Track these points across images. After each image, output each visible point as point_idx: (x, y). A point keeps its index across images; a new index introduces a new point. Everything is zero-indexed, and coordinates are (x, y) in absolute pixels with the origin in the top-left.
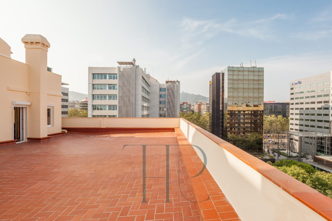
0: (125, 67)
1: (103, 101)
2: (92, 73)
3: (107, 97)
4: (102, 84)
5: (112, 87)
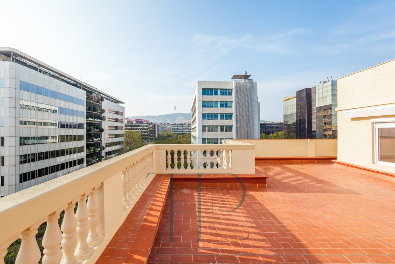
0: (240, 82)
1: (214, 121)
2: (202, 89)
3: (219, 116)
4: (213, 101)
5: (224, 104)
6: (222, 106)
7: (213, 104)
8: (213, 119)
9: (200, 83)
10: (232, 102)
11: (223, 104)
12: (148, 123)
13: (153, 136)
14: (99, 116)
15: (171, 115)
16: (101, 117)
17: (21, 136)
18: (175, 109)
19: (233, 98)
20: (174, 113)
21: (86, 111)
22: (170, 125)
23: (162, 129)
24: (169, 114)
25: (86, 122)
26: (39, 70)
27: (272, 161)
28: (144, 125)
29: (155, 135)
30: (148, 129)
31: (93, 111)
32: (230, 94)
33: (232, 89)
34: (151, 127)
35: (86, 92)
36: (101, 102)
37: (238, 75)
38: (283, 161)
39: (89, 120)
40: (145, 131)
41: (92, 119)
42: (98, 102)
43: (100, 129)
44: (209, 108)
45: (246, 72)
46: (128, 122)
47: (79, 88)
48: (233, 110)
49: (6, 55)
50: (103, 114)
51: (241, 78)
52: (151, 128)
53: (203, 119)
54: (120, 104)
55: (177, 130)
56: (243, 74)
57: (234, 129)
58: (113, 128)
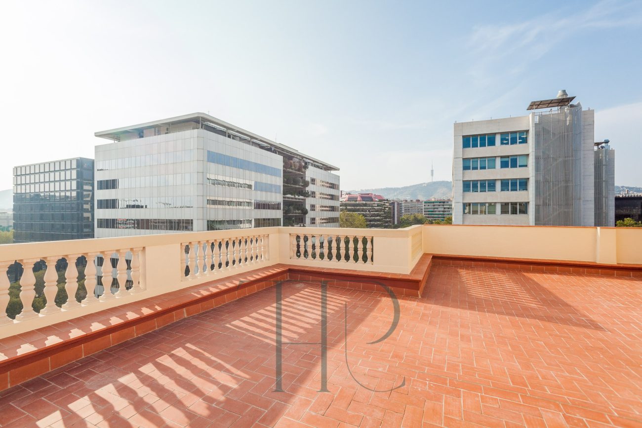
0: (547, 113)
1: (487, 193)
2: (463, 136)
3: (498, 185)
4: (485, 157)
5: (510, 162)
6: (504, 165)
7: (486, 163)
8: (485, 191)
9: (458, 126)
10: (528, 155)
11: (508, 162)
12: (380, 201)
13: (390, 221)
14: (302, 191)
15: (426, 185)
16: (304, 192)
17: (208, 220)
18: (432, 175)
19: (530, 148)
20: (431, 181)
21: (282, 185)
22: (421, 202)
23: (407, 210)
24: (422, 184)
25: (283, 200)
26: (227, 135)
27: (507, 265)
28: (374, 204)
29: (394, 219)
30: (381, 209)
31: (293, 184)
32: (525, 141)
33: (527, 131)
34: (387, 207)
35: (282, 157)
36: (303, 170)
37: (541, 102)
38: (531, 266)
39: (288, 198)
40: (376, 213)
41: (292, 195)
42: (299, 170)
43: (302, 210)
44: (476, 171)
45: (564, 91)
46: (349, 199)
47: (273, 152)
48: (529, 172)
49: (195, 122)
50: (306, 188)
51: (550, 105)
52: (387, 209)
53: (464, 191)
54: (333, 172)
55: (433, 212)
56: (558, 95)
57: (531, 209)
58: (327, 209)
